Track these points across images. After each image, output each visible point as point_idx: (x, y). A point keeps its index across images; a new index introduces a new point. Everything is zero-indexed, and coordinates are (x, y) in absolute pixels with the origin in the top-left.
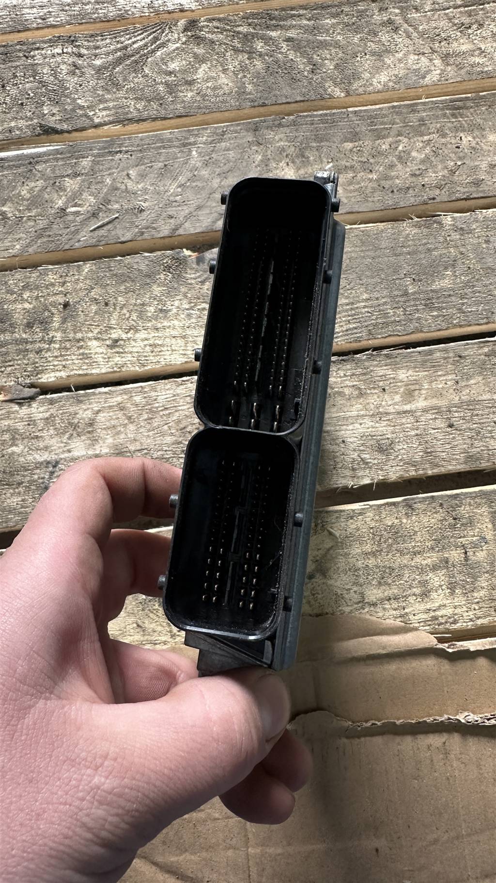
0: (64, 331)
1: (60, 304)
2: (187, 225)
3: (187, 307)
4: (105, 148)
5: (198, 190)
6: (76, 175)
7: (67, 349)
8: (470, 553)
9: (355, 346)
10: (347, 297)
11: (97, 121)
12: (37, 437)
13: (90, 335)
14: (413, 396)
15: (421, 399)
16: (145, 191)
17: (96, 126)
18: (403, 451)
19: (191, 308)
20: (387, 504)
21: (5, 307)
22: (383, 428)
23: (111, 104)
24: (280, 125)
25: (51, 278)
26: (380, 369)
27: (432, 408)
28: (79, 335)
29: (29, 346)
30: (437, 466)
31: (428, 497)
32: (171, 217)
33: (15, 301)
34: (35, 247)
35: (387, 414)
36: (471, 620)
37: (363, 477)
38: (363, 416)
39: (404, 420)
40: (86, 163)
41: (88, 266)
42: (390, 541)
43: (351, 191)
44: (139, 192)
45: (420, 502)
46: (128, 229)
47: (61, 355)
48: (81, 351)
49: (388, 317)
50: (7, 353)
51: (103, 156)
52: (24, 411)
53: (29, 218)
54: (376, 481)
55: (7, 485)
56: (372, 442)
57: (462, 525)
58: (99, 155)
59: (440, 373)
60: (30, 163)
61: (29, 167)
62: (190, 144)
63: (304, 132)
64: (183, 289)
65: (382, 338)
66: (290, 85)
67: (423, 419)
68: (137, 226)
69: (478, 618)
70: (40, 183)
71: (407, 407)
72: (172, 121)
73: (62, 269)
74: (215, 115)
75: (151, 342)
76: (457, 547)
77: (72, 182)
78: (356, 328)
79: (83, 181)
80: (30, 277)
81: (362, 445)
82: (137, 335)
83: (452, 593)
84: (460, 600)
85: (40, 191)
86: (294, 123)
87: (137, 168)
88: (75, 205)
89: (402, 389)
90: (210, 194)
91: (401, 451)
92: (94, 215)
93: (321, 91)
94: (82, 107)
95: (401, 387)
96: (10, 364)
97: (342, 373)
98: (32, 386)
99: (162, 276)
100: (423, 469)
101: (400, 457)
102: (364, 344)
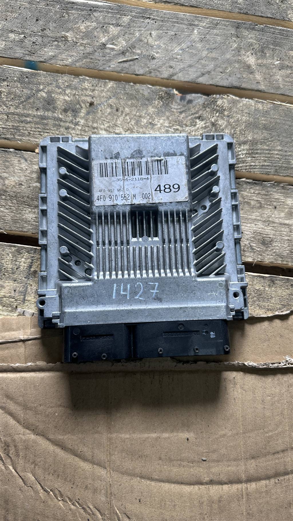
0: (86, 120)
1: (88, 102)
2: (180, 75)
3: (167, 125)
4: (140, 13)
5: (192, 55)
6: (118, 25)
7: (85, 131)
9: (265, 177)
10: (268, 146)
13: (102, 127)
16: (159, 47)
18: (277, 248)
19: (170, 127)
20: (259, 276)
21: (53, 95)
22: (269, 231)
24: (253, 29)
25: (86, 85)
26: (277, 195)
28: (95, 125)
29: (62, 124)
31: (285, 279)
32: (171, 67)
33: (60, 93)
34: (81, 63)
35: (274, 222)
37: (248, 257)
38: (258, 220)
39: (283, 229)
40: (126, 19)
41: (111, 83)
42: (255, 298)
43: (287, 82)
44: (155, 47)
45: (279, 280)
46: (143, 68)
47: (81, 134)
49: (290, 164)
50: (47, 124)
51: (138, 18)
53: (82, 44)
54: (255, 261)
55: (28, 205)
56: (259, 237)
58: (135, 17)
60: (91, 10)
61: (89, 12)
62: (194, 25)
63: (267, 37)
64: (167, 114)
65: (283, 176)
66: (266, 6)
68: (148, 67)
70: (94, 24)
71: (287, 222)
72: (187, 8)
73: (95, 81)
74: (214, 12)
77: (114, 28)
78: (268, 166)
79: (121, 30)
80: (73, 81)
81: (253, 237)
85: (93, 29)
86: (262, 30)
87: (158, 31)
88: (113, 44)
89: (287, 210)
90: (199, 60)
91: (276, 247)
92: (123, 53)
93: (284, 15)
95: (287, 208)
96: (47, 131)
97: (252, 191)
99: (156, 102)
100: (287, 261)
101: (274, 250)
102: (270, 177)
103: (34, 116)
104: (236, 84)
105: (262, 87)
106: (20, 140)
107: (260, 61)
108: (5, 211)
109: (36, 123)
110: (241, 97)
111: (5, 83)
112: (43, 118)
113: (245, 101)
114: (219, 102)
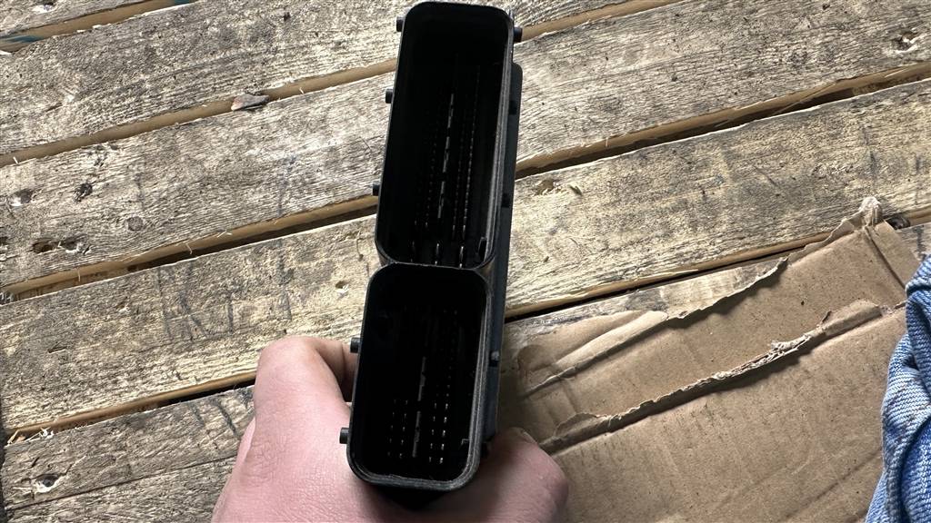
0: (288, 41)
1: (281, 17)
7: (292, 56)
8: (708, 192)
9: (573, 20)
12: (272, 138)
13: (313, 41)
14: (635, 57)
15: (644, 58)
18: (632, 108)
20: (621, 158)
21: (228, 26)
22: (609, 89)
26: (600, 36)
27: (655, 65)
28: (303, 42)
29: (255, 59)
30: (666, 117)
31: (660, 147)
33: (237, 20)
35: (613, 75)
36: (716, 253)
37: (594, 136)
38: (588, 80)
39: (629, 80)
42: (627, 191)
45: (654, 152)
47: (287, 63)
48: (306, 57)
50: (234, 67)
52: (257, 116)
54: (607, 138)
56: (598, 104)
57: (697, 168)
59: (659, 33)
65: (599, 8)
67: (647, 76)
69: (723, 250)
71: (631, 68)
75: (374, 40)
76: (694, 188)
81: (590, 107)
82: (359, 35)
83: (695, 230)
84: (702, 236)
89: (624, 52)
91: (630, 108)
95: (623, 49)
96: (239, 76)
98: (262, 93)
100: (653, 122)
101: (629, 114)
103: (213, 63)
106: (205, 102)
108: (220, 204)
109: (219, 71)
111: (156, 35)
112: (225, 61)
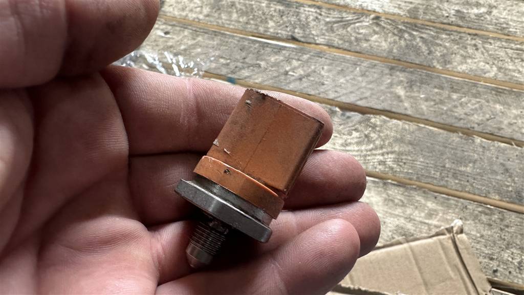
2: (343, 98)
4: (317, 54)
5: (353, 85)
6: (298, 60)
11: (318, 42)
16: (328, 77)
17: (317, 44)
23: (327, 38)
24: (404, 71)
32: (336, 92)
34: (268, 82)
40: (305, 57)
44: (325, 77)
46: (314, 90)
51: (314, 57)
53: (270, 71)
58: (312, 56)
59: (450, 211)
60: (280, 49)
62: (357, 65)
65: (424, 183)
68: (318, 90)
70: (282, 58)
72: (353, 53)
74: (374, 57)
77: (296, 62)
79: (301, 64)
85: (280, 61)
87: (329, 66)
88: (294, 72)
90: (359, 88)
93: (430, 63)
94: (313, 35)
102: (412, 182)
104: (388, 108)
105: (409, 112)
107: (408, 94)
110: (391, 118)
113: (395, 121)
114: (373, 120)
